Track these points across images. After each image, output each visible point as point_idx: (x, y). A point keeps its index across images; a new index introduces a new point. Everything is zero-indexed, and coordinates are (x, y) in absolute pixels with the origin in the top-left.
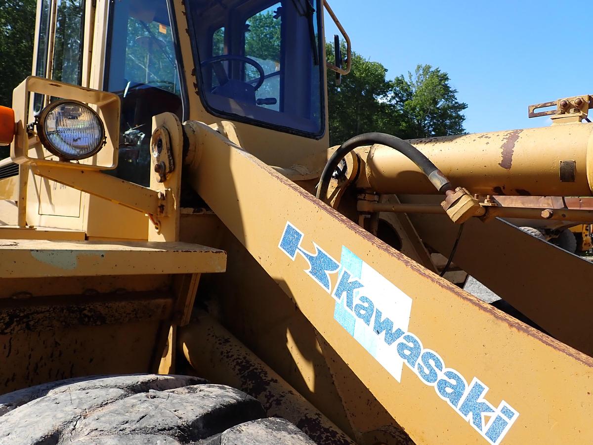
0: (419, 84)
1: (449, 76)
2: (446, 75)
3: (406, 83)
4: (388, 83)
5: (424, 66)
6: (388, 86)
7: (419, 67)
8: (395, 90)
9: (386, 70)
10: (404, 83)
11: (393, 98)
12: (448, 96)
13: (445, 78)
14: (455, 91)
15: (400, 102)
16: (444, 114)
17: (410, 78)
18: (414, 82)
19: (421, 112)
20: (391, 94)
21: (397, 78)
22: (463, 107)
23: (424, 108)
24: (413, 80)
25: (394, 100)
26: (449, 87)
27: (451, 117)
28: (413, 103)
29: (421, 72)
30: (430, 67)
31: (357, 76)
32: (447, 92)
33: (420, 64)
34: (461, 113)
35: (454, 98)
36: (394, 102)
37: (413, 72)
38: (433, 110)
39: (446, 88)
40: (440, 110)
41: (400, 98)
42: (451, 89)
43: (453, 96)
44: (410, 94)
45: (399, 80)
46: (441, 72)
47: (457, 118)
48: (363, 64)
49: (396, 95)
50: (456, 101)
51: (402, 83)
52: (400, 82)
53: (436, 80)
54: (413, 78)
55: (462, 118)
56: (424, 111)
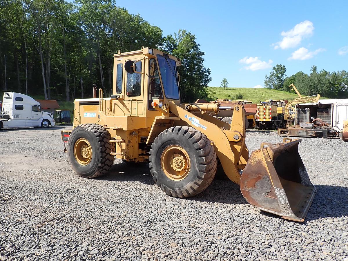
0: (180, 40)
1: (196, 37)
2: (194, 36)
3: (173, 39)
4: (163, 38)
5: (182, 30)
6: (163, 40)
7: (180, 31)
8: (167, 42)
9: (162, 31)
10: (172, 39)
11: (167, 47)
12: (195, 48)
13: (193, 38)
14: (199, 45)
15: (170, 49)
16: (193, 57)
17: (175, 36)
18: (177, 39)
19: (181, 56)
20: (165, 45)
21: (168, 36)
22: (203, 54)
23: (183, 54)
24: (177, 38)
25: (167, 48)
26: (195, 43)
27: (197, 59)
28: (177, 51)
29: (181, 33)
30: (185, 31)
31: (147, 34)
32: (195, 46)
33: (180, 29)
34: (202, 57)
35: (198, 49)
36: (166, 49)
37: (177, 34)
38: (188, 55)
39: (194, 43)
40: (191, 55)
41: (170, 47)
42: (196, 44)
43: (198, 48)
44: (175, 45)
45: (169, 37)
46: (192, 34)
47: (200, 60)
48: (150, 28)
49: (168, 45)
50: (199, 50)
51: (171, 39)
52: (170, 38)
53: (189, 39)
54: (177, 36)
55: (202, 60)
56: (183, 55)
